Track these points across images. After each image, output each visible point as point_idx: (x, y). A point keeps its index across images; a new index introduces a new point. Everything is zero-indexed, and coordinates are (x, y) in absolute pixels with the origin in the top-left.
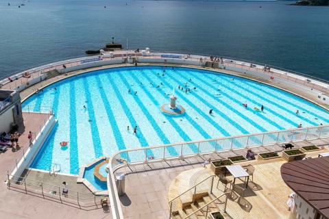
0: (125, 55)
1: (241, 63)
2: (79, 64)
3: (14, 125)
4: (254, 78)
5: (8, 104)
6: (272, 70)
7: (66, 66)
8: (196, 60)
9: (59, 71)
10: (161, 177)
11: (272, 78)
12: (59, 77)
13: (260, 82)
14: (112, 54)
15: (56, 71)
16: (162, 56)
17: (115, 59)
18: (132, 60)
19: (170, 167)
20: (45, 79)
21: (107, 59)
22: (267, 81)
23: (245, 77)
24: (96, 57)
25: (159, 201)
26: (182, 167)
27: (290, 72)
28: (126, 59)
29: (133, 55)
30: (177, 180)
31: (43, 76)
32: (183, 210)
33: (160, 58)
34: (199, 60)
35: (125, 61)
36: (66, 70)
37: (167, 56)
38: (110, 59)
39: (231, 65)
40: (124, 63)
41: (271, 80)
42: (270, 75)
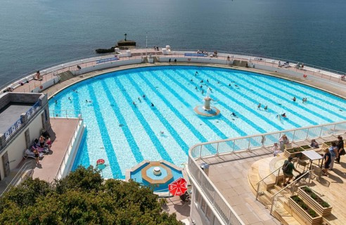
0: (144, 54)
1: (271, 61)
2: (95, 64)
3: (44, 131)
4: (287, 77)
5: (38, 108)
6: (305, 68)
7: (81, 66)
8: (223, 59)
9: (73, 73)
10: (235, 167)
11: (305, 76)
12: (73, 79)
13: (293, 81)
14: (129, 53)
15: (69, 72)
16: (185, 55)
17: (133, 58)
18: (153, 59)
19: (241, 159)
20: (59, 82)
21: (125, 59)
22: (299, 79)
23: (275, 77)
24: (111, 56)
25: (241, 186)
26: (252, 158)
27: (323, 69)
28: (146, 58)
29: (154, 54)
30: (253, 168)
31: (57, 78)
32: (267, 190)
33: (183, 56)
34: (226, 59)
35: (145, 61)
36: (81, 72)
37: (191, 55)
38: (128, 59)
39: (260, 63)
40: (143, 62)
41: (304, 79)
42: (303, 73)
